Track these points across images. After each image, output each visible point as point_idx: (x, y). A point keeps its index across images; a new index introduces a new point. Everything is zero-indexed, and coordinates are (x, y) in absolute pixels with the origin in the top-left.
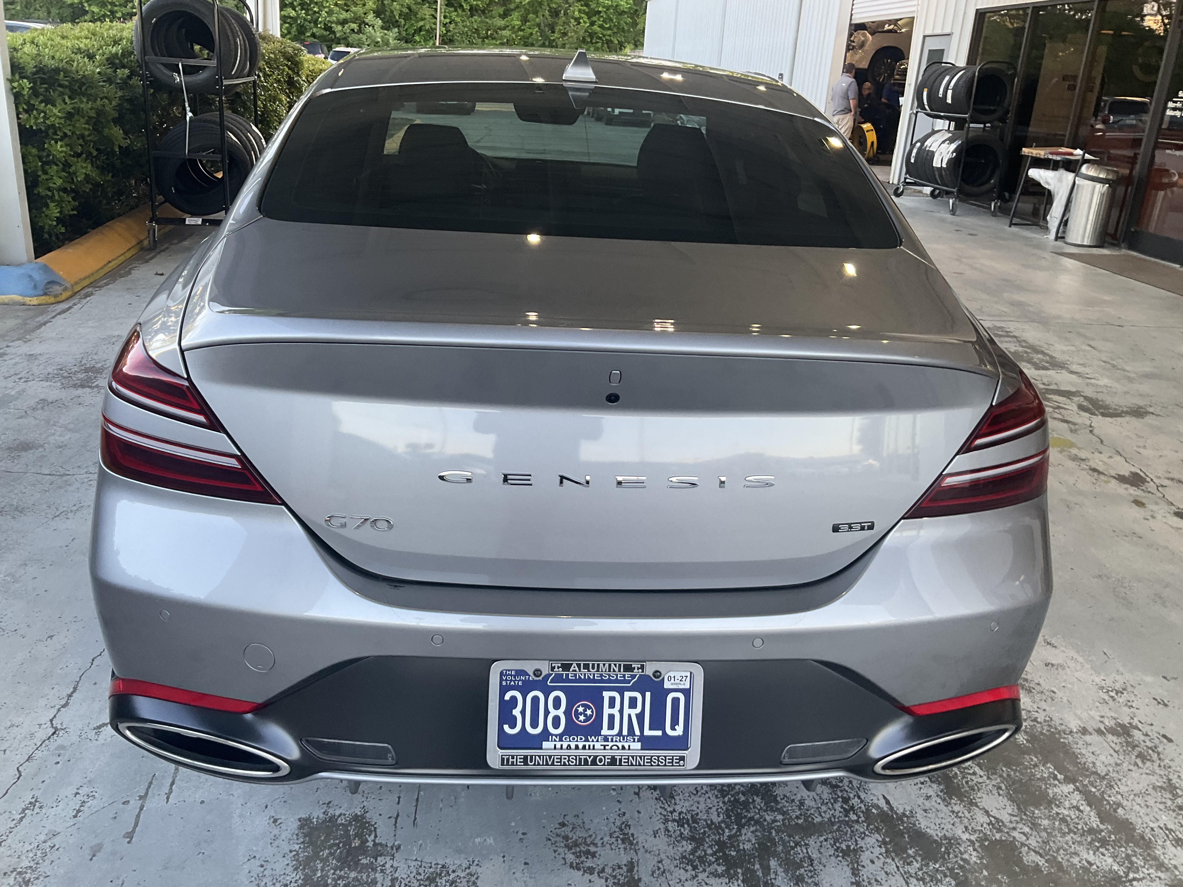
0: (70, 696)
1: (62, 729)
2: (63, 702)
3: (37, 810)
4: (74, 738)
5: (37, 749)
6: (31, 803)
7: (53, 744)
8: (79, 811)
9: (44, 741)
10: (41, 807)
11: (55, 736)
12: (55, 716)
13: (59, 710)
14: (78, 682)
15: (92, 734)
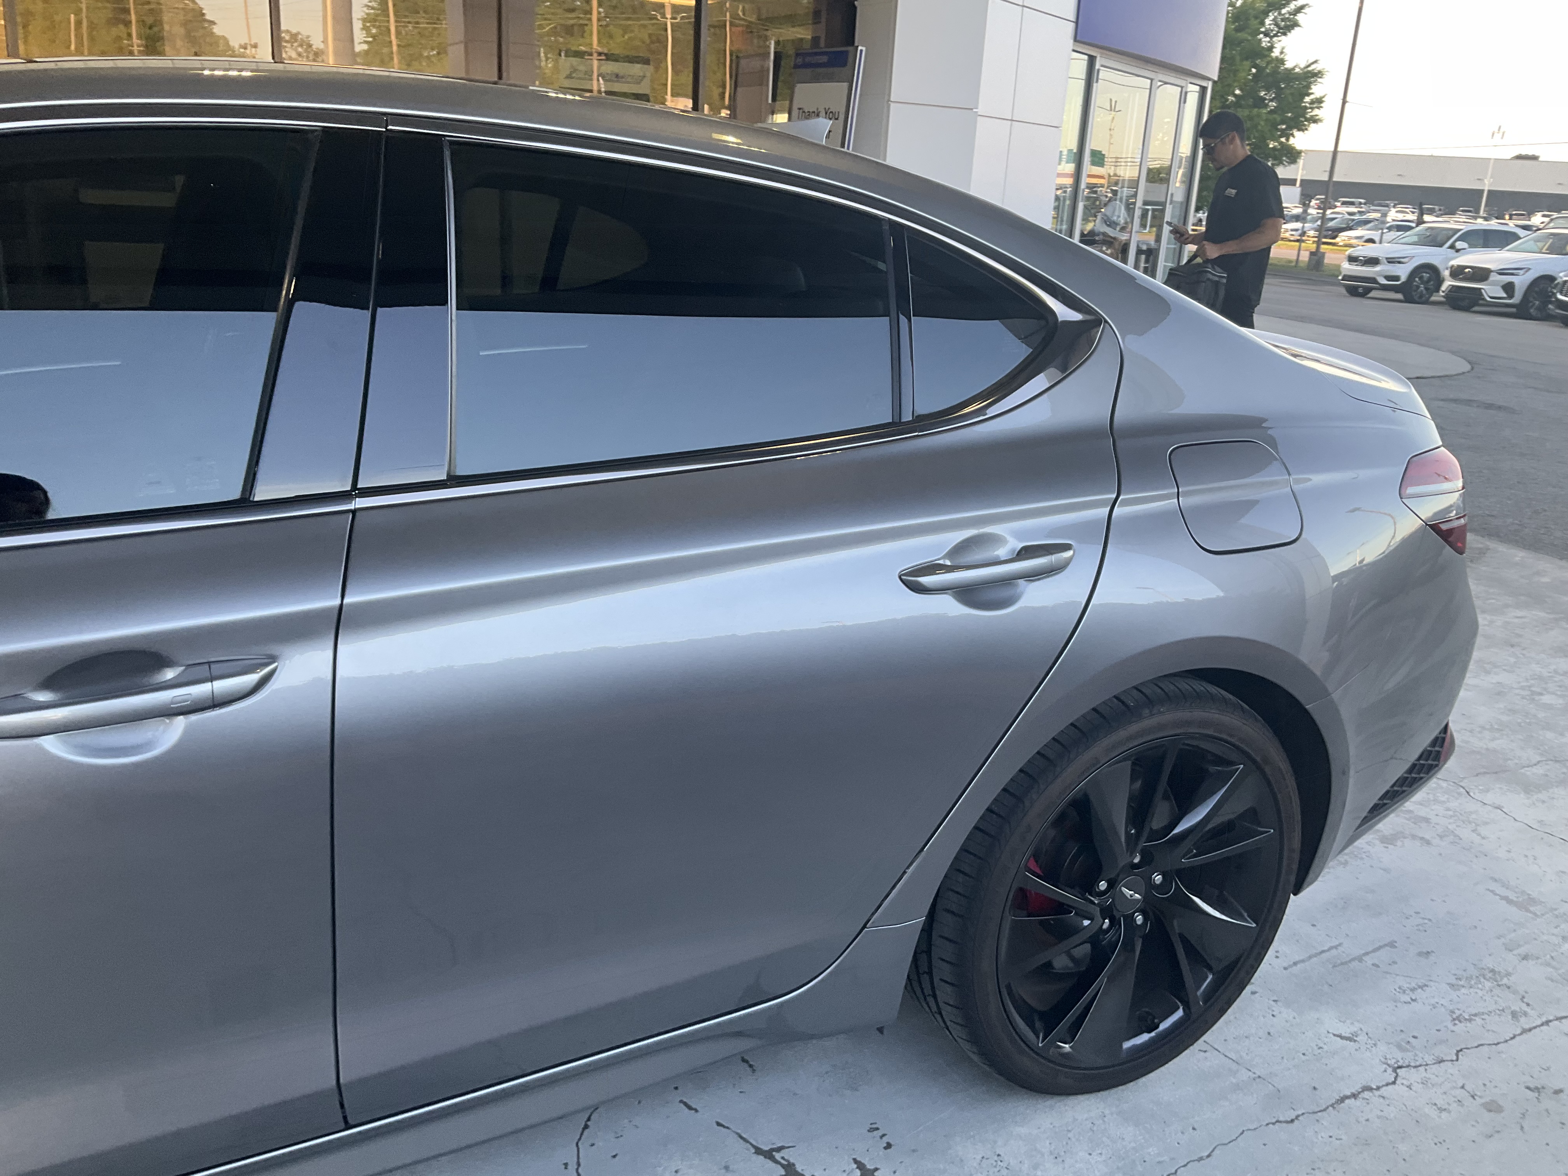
0: (1354, 1096)
1: (1388, 1065)
2: (1366, 1094)
3: (1458, 1013)
4: (1382, 1048)
5: (1427, 1065)
6: (1460, 1022)
7: (1407, 1058)
8: (1421, 987)
9: (1415, 1067)
10: (1453, 1012)
11: (1400, 1064)
12: (1387, 1085)
13: (1378, 1088)
14: (1332, 1105)
15: (1362, 1038)
